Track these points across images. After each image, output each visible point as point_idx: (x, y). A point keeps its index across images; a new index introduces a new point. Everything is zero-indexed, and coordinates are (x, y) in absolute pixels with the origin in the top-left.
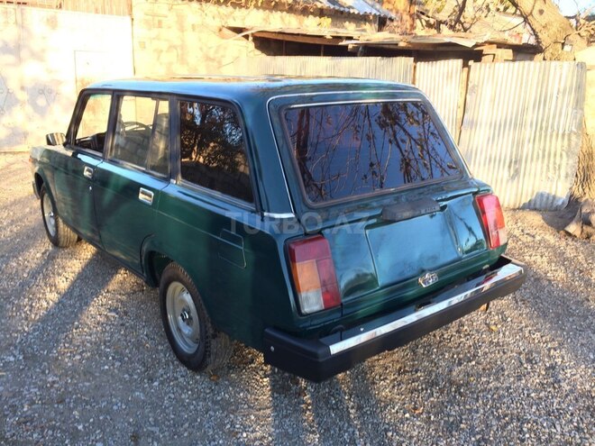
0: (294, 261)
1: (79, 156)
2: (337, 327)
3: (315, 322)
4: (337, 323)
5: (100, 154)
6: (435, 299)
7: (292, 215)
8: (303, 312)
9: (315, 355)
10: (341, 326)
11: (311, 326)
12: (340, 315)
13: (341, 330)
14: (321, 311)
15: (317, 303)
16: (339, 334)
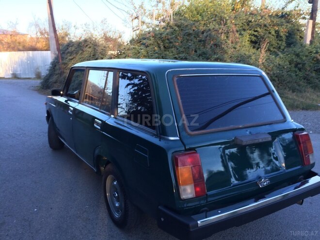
0: (177, 166)
1: (69, 102)
2: (204, 209)
3: (190, 205)
4: (204, 206)
5: (78, 101)
6: (268, 195)
7: (178, 138)
8: (182, 198)
9: (188, 226)
10: (206, 208)
11: (187, 207)
12: (206, 201)
13: (207, 211)
14: (193, 198)
15: (191, 193)
16: (204, 213)
